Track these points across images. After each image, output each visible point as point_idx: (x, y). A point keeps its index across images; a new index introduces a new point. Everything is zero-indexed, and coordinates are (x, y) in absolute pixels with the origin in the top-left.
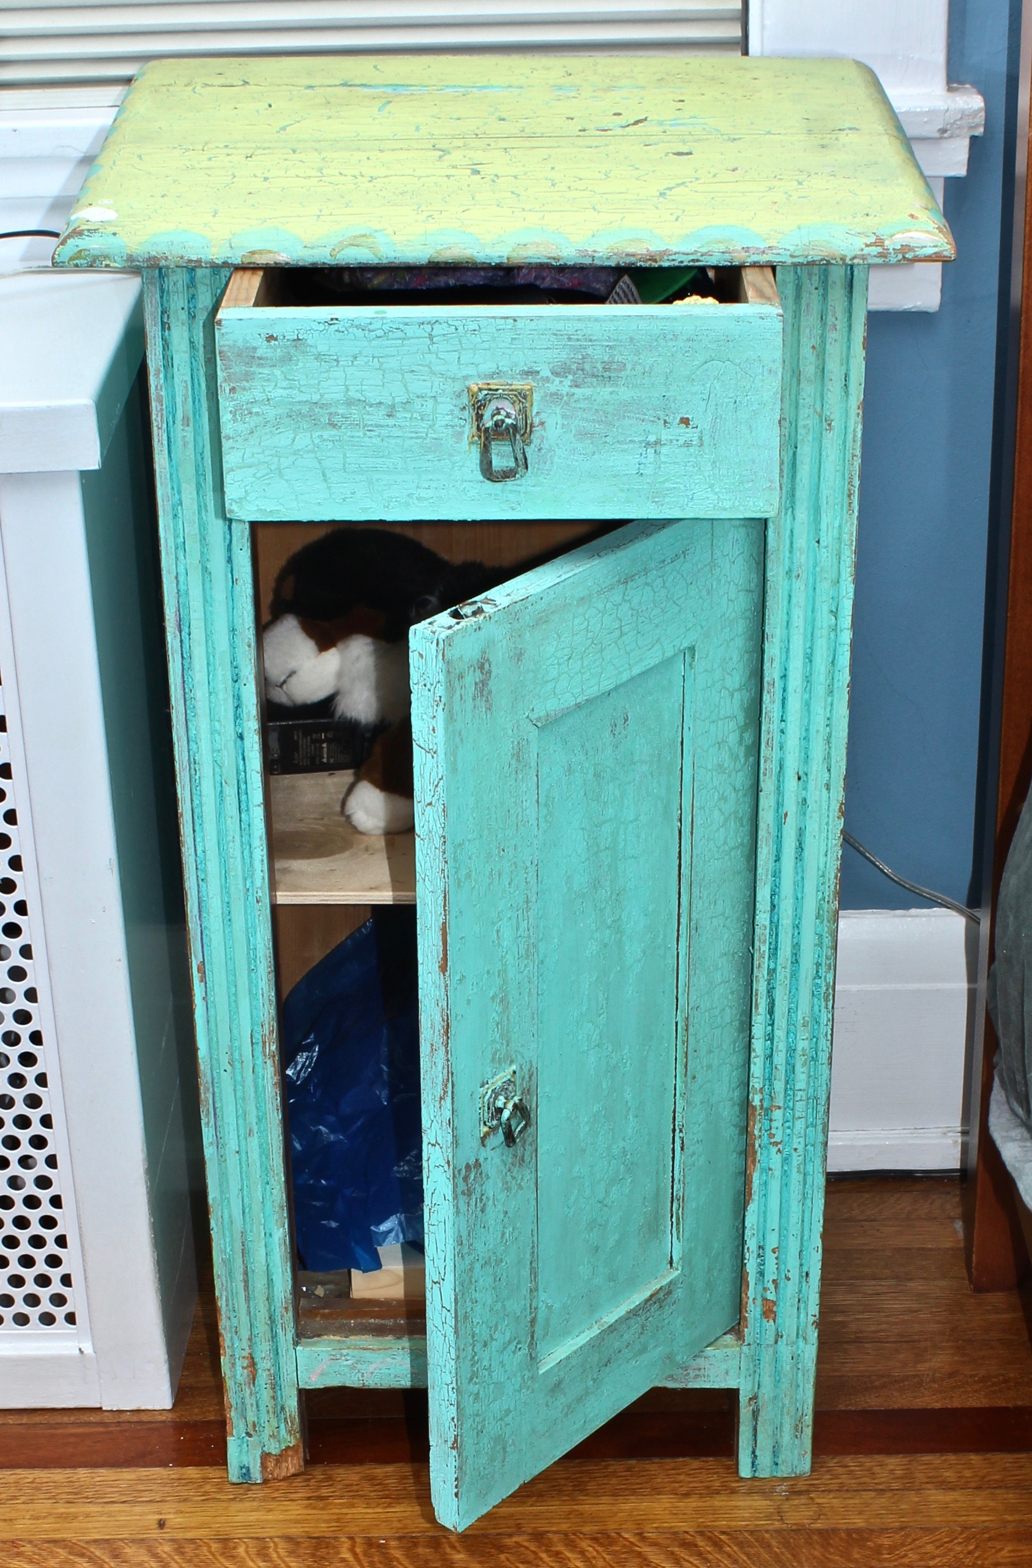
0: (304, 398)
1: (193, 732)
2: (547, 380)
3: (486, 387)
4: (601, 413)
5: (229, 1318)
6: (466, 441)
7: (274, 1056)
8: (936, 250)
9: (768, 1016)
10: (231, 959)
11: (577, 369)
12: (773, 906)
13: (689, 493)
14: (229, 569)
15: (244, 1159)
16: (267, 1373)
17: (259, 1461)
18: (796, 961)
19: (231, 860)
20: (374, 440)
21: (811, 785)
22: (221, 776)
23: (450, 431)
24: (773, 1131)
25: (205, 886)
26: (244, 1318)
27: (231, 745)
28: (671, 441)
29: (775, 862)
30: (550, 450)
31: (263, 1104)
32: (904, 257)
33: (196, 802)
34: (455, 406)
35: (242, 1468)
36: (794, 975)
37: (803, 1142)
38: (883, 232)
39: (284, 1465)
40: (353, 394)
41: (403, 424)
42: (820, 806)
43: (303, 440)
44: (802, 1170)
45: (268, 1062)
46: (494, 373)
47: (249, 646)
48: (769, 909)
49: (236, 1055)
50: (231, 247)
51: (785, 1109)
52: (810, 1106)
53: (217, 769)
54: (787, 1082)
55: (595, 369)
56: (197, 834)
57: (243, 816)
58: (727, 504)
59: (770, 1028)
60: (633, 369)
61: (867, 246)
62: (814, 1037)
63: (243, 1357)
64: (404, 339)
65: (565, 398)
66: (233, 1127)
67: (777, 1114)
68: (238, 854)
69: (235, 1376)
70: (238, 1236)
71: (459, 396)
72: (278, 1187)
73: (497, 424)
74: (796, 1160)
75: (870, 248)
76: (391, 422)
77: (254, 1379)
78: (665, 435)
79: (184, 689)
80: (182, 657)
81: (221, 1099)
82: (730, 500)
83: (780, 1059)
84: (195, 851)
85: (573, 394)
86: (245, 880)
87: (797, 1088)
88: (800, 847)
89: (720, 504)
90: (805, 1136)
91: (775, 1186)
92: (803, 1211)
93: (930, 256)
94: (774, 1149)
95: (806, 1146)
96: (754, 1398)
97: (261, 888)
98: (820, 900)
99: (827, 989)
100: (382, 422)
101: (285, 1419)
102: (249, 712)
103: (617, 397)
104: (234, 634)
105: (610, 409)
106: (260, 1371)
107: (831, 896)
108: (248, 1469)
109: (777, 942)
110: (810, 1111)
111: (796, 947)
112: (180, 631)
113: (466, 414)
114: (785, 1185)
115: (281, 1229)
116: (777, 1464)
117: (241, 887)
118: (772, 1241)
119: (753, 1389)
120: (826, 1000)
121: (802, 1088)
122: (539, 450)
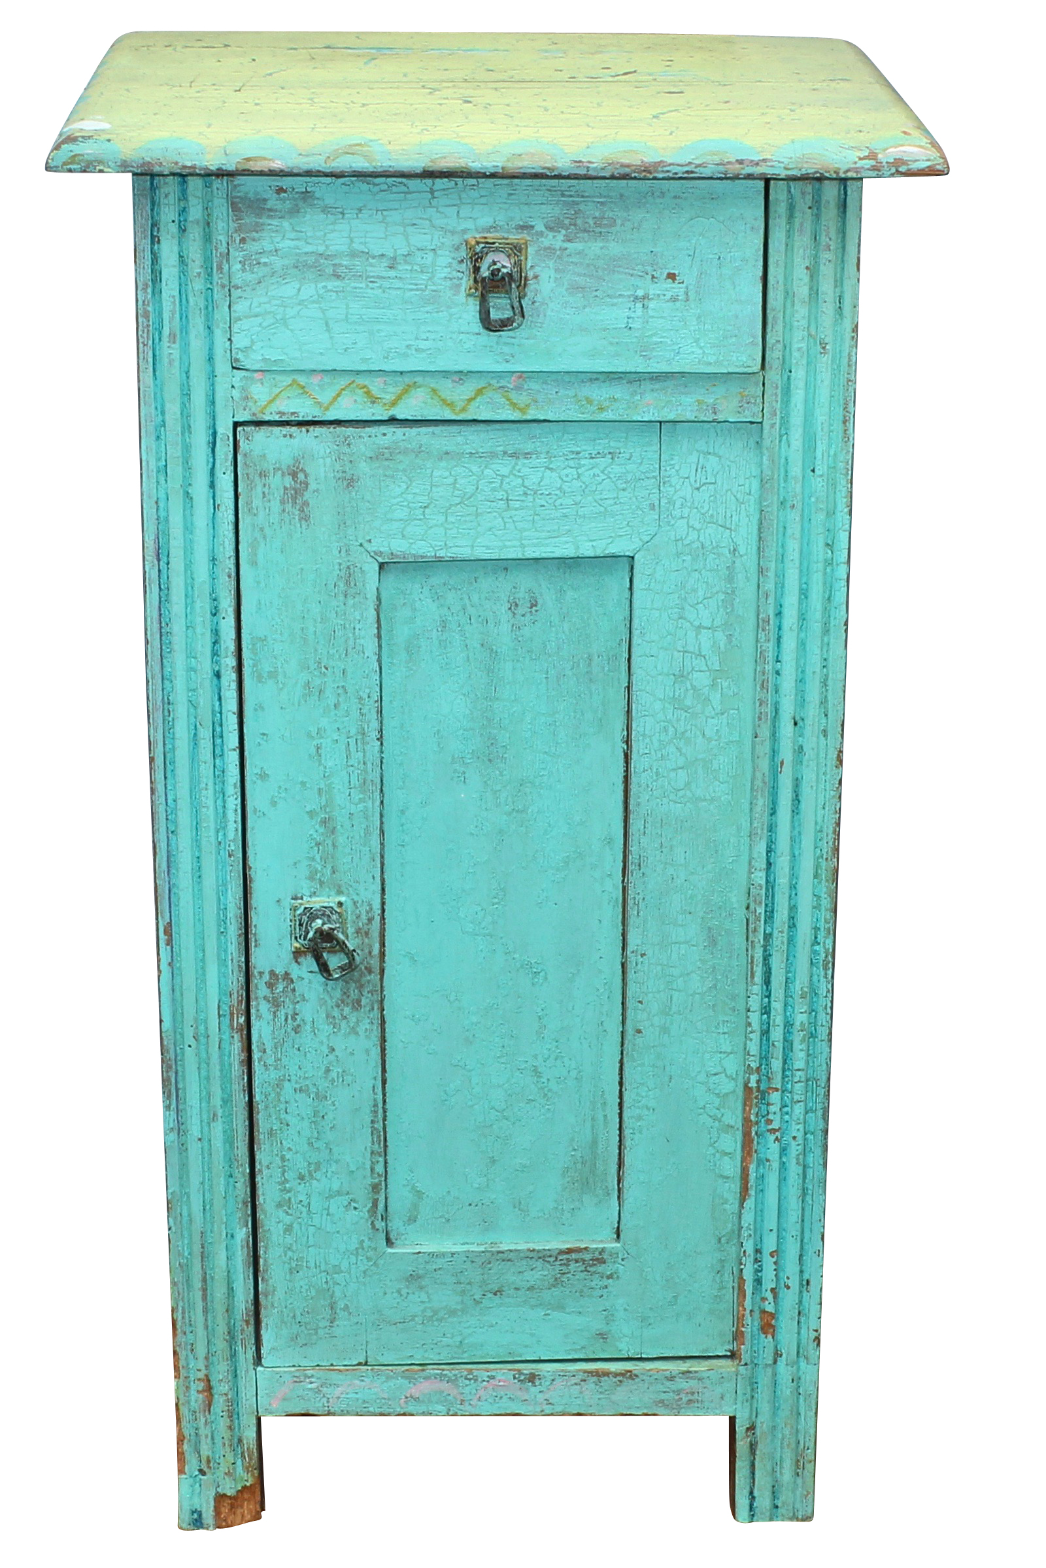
0: (309, 249)
1: (167, 669)
2: (541, 234)
3: (483, 240)
4: (592, 267)
5: (185, 1333)
6: (463, 294)
7: (242, 1030)
8: (929, 164)
9: (765, 987)
10: (199, 920)
11: (570, 225)
12: (769, 864)
13: (676, 347)
14: (211, 495)
15: (206, 1148)
16: (224, 1398)
17: (212, 1503)
18: (792, 926)
19: (204, 810)
20: (375, 292)
21: (808, 731)
22: (195, 718)
23: (448, 283)
24: (771, 1117)
25: (174, 838)
26: (201, 1332)
27: (207, 683)
28: (659, 295)
29: (771, 815)
30: (543, 304)
31: (228, 1085)
32: (897, 171)
33: (169, 746)
34: (453, 259)
35: (193, 1512)
36: (791, 941)
37: (802, 1129)
38: (877, 146)
39: (239, 1511)
40: (357, 246)
41: (403, 276)
42: (818, 755)
43: (308, 290)
44: (801, 1161)
45: (236, 1036)
46: (491, 227)
47: (229, 576)
48: (764, 866)
49: (202, 1028)
50: (226, 154)
51: (783, 1092)
52: (810, 1088)
53: (192, 710)
54: (785, 1062)
55: (587, 225)
56: (169, 782)
57: (217, 761)
58: (712, 359)
59: (767, 1000)
60: (623, 225)
61: (861, 159)
62: (813, 1011)
63: (199, 1380)
64: (406, 193)
65: (558, 252)
66: (196, 1111)
67: (775, 1097)
68: (211, 803)
69: (188, 1402)
70: (197, 1238)
71: (457, 249)
72: (242, 1180)
73: (493, 273)
74: (794, 1149)
75: (864, 162)
76: (392, 273)
77: (210, 1405)
78: (653, 290)
79: (161, 623)
80: (160, 588)
81: (184, 1079)
82: (714, 354)
83: (777, 1034)
84: (166, 800)
85: (566, 249)
86: (217, 832)
87: (796, 1067)
88: (797, 799)
89: (705, 359)
90: (805, 1123)
91: (772, 1180)
92: (803, 1209)
93: (923, 170)
94: (773, 1137)
95: (806, 1134)
96: (751, 1428)
97: (234, 840)
98: (818, 858)
99: (826, 957)
100: (384, 274)
101: (243, 1453)
102: (227, 648)
103: (607, 252)
104: (214, 564)
105: (601, 263)
106: (216, 1396)
107: (830, 853)
108: (200, 1515)
109: (773, 904)
110: (809, 1094)
111: (793, 908)
112: (159, 560)
113: (463, 267)
114: (782, 1180)
115: (244, 1229)
116: (777, 1507)
117: (213, 839)
118: (770, 1244)
119: (750, 1417)
120: (826, 968)
121: (800, 1068)
122: (533, 303)
